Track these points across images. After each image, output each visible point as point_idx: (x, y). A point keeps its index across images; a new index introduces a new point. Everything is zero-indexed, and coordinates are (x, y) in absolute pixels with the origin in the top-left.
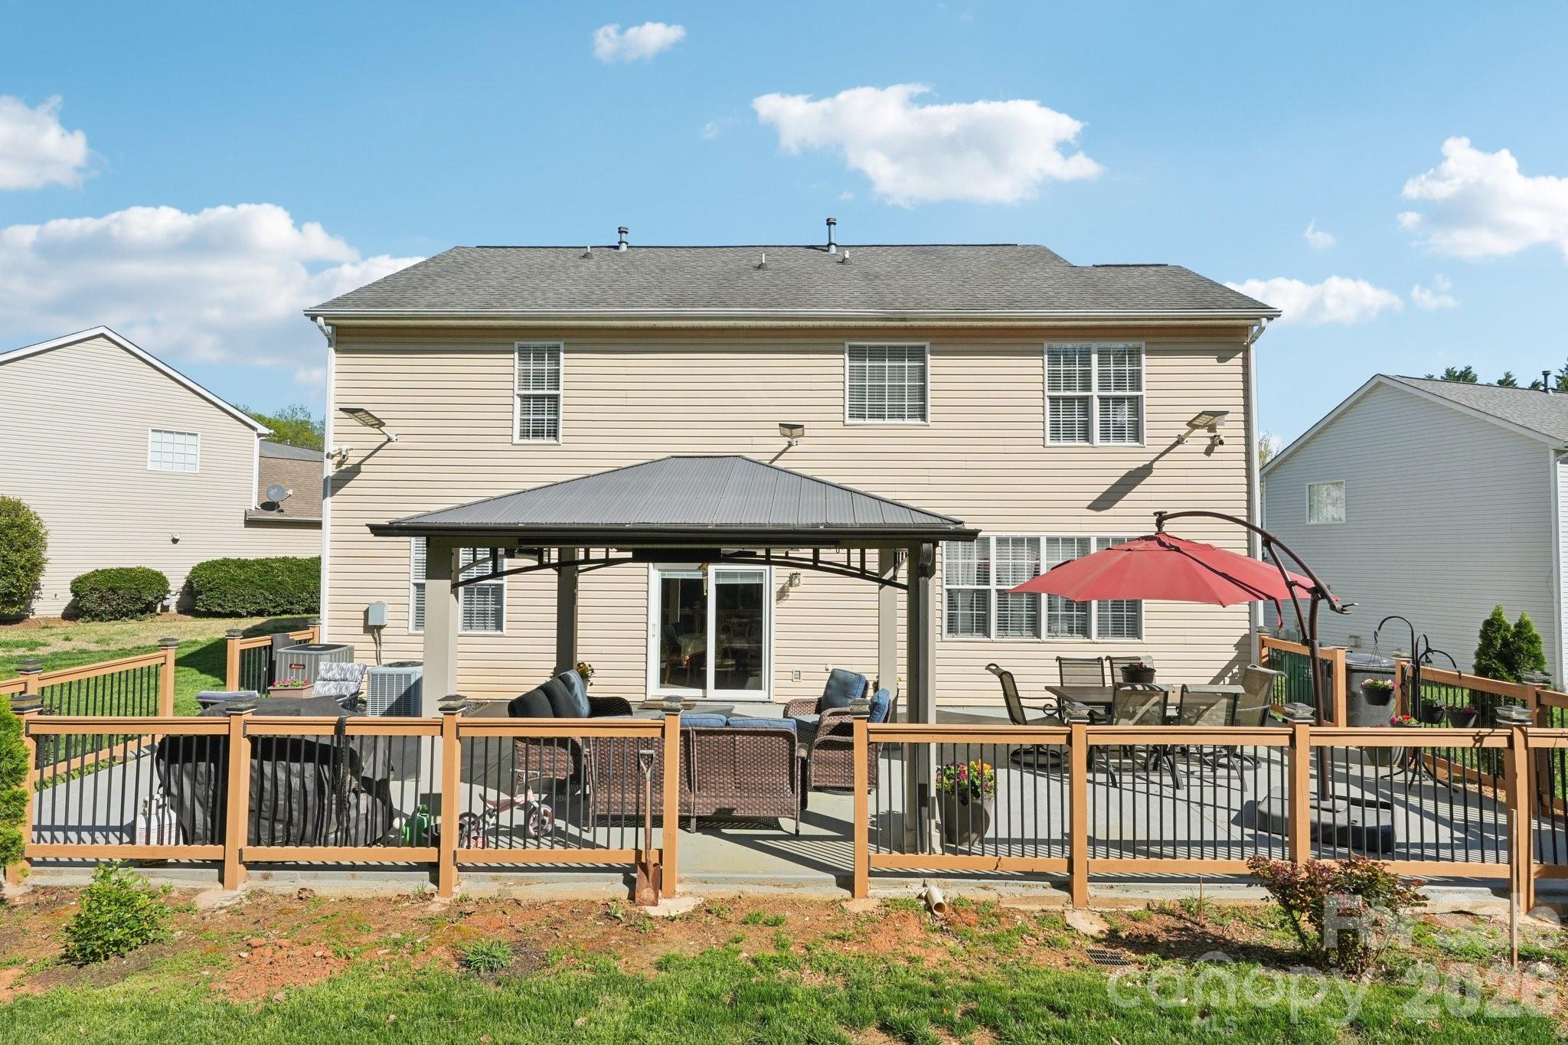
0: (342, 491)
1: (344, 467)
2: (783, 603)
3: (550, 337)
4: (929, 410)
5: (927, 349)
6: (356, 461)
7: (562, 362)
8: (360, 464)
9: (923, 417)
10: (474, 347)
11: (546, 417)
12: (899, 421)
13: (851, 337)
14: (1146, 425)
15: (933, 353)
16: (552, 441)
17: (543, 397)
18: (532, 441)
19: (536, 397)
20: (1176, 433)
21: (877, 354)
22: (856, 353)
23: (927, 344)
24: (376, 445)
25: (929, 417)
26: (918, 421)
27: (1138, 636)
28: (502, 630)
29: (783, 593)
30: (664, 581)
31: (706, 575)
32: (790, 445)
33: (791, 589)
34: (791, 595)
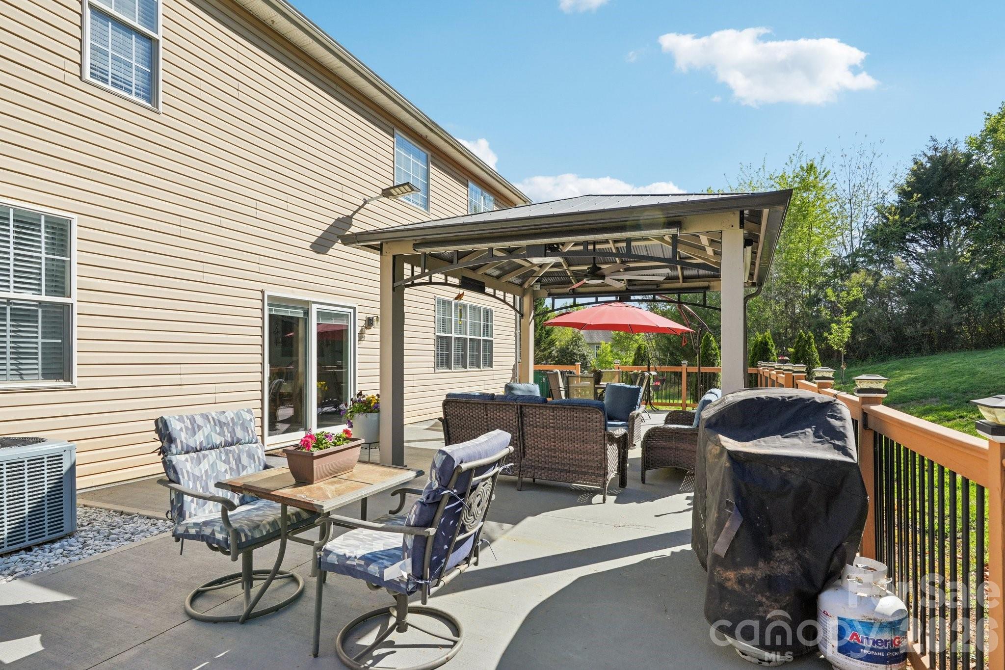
4: (431, 204)
5: (429, 158)
9: (426, 208)
11: (133, 64)
12: (416, 205)
13: (397, 126)
15: (431, 163)
16: (145, 103)
22: (399, 142)
23: (429, 154)
27: (492, 367)
28: (69, 378)
29: (362, 333)
30: (271, 316)
31: (307, 313)
32: (365, 202)
33: (367, 331)
34: (367, 337)
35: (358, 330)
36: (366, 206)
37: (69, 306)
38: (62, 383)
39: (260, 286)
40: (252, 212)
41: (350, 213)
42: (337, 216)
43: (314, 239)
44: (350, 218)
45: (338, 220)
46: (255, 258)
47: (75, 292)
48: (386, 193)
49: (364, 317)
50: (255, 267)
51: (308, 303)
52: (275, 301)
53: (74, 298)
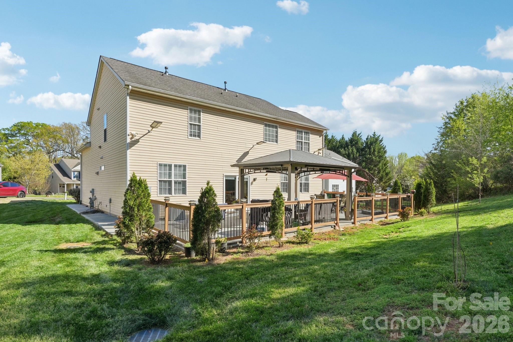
0: (133, 148)
1: (133, 140)
2: (252, 186)
3: (197, 107)
4: (279, 141)
5: (278, 127)
6: (138, 138)
7: (202, 115)
8: (139, 139)
9: (277, 142)
10: (176, 106)
11: (197, 131)
12: (272, 143)
13: (265, 121)
14: (310, 149)
15: (279, 128)
16: (198, 138)
17: (195, 125)
18: (193, 138)
19: (194, 125)
20: (314, 151)
21: (269, 126)
22: (266, 125)
23: (278, 125)
24: (145, 133)
25: (279, 143)
26: (276, 143)
27: (308, 192)
28: (186, 194)
29: (252, 183)
30: (226, 180)
31: (235, 178)
32: (253, 146)
33: (254, 182)
34: (254, 184)
35: (251, 182)
36: (254, 147)
37: (186, 181)
38: (185, 195)
39: (223, 173)
40: (221, 156)
41: (248, 150)
42: (244, 152)
43: (237, 159)
44: (248, 152)
45: (245, 153)
46: (221, 167)
47: (187, 178)
48: (257, 144)
49: (253, 178)
50: (222, 169)
51: (236, 176)
52: (226, 176)
53: (187, 180)
